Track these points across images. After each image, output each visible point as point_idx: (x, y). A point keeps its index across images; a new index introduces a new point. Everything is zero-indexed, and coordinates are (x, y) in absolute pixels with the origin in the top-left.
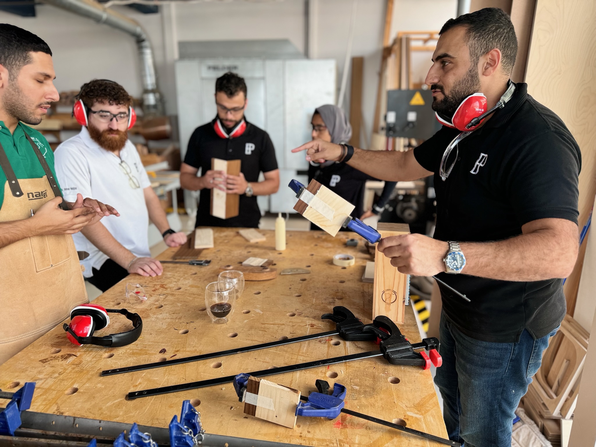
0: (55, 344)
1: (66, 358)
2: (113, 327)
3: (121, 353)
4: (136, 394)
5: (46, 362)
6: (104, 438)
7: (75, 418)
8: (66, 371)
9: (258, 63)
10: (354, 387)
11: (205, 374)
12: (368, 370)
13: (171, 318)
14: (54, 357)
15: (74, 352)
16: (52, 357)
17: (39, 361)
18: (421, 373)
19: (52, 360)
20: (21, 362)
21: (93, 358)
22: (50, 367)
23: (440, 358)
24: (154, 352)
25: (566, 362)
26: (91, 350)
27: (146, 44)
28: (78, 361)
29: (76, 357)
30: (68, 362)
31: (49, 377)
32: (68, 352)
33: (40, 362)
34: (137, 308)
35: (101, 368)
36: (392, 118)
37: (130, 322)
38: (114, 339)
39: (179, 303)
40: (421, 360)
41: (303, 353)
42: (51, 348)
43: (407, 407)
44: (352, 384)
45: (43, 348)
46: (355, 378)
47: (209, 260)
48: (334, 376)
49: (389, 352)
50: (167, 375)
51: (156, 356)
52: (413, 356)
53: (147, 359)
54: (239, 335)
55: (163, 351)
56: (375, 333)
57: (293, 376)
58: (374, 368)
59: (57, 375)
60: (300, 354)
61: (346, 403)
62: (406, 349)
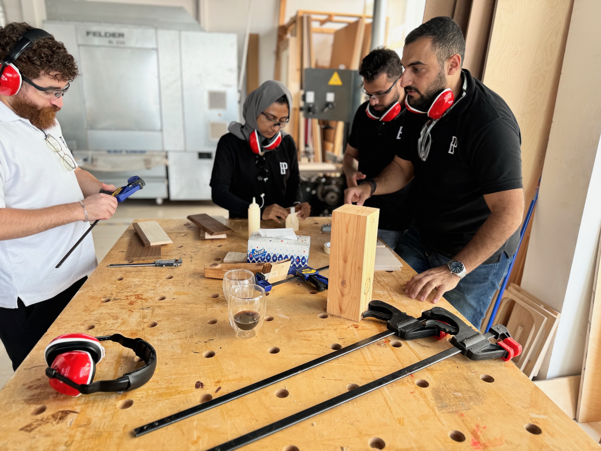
0: (30, 400)
1: (61, 418)
2: (106, 361)
3: (142, 397)
5: (32, 429)
8: (75, 439)
9: (151, 32)
11: (276, 408)
12: (453, 371)
14: (42, 420)
15: (67, 406)
16: (37, 420)
17: (20, 430)
19: (40, 425)
21: (104, 411)
22: (44, 436)
23: (520, 346)
24: (189, 389)
28: (84, 420)
29: (76, 415)
30: (69, 424)
32: (58, 408)
33: (22, 432)
35: (126, 426)
36: (311, 97)
37: (130, 352)
38: (132, 379)
39: (176, 317)
41: (371, 362)
42: (27, 406)
43: (524, 408)
44: (451, 390)
45: (15, 409)
46: (448, 383)
47: (177, 259)
48: (424, 384)
49: (468, 347)
50: (228, 419)
51: (193, 393)
52: (492, 348)
53: (184, 400)
54: (281, 349)
55: (199, 385)
56: (440, 327)
57: (381, 392)
58: (457, 367)
59: (63, 448)
60: (369, 363)
61: (462, 415)
62: (482, 341)
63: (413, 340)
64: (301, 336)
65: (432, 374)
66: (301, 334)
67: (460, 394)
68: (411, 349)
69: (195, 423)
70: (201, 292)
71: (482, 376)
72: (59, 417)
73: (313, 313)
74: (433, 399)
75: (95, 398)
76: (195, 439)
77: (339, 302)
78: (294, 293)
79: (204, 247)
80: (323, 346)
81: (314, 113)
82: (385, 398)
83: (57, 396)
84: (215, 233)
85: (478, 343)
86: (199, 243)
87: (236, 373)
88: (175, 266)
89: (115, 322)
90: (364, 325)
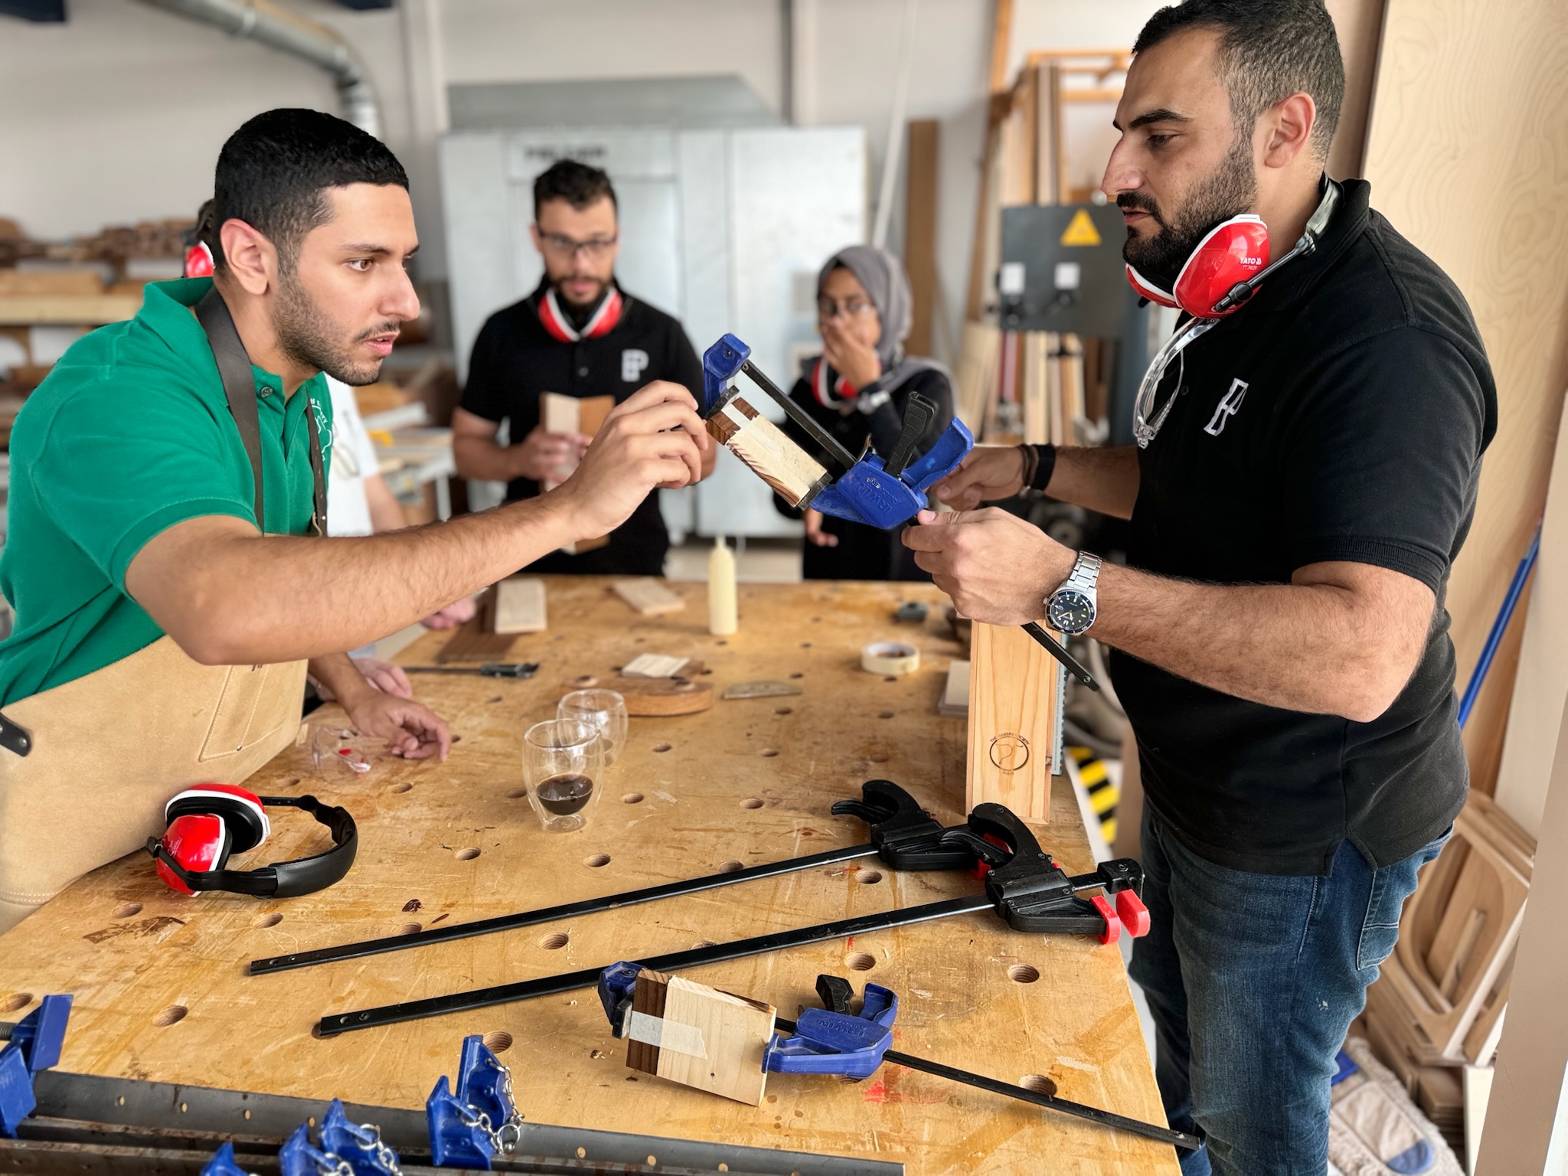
0: (125, 892)
1: (155, 929)
2: (280, 845)
3: (302, 913)
4: (342, 1021)
5: (102, 939)
6: (256, 1140)
7: (177, 1088)
8: (156, 964)
9: (661, 139)
10: (919, 992)
11: (524, 965)
12: (954, 947)
13: (435, 819)
14: (124, 927)
15: (175, 911)
16: (117, 926)
17: (85, 937)
18: (1094, 955)
19: (117, 934)
20: (34, 941)
21: (226, 927)
22: (114, 952)
23: (1144, 913)
24: (390, 910)
25: (1478, 916)
26: (222, 907)
27: (361, 91)
28: (188, 936)
29: (181, 926)
30: (160, 938)
31: (109, 980)
32: (159, 912)
33: (85, 940)
34: (344, 792)
35: (247, 954)
36: (1014, 279)
37: (326, 830)
38: (282, 877)
39: (454, 778)
40: (1094, 918)
41: (782, 905)
42: (115, 902)
43: (1057, 1043)
45: (95, 904)
46: (921, 969)
47: (533, 663)
48: (864, 964)
50: (423, 971)
51: (394, 919)
52: (1071, 909)
53: (370, 926)
54: (616, 859)
55: (412, 906)
56: (975, 849)
57: (756, 966)
58: (971, 941)
59: (130, 974)
60: (775, 907)
61: (897, 1035)
62: (1055, 890)
63: (914, 874)
64: (674, 839)
66: (677, 835)
68: (894, 891)
69: (361, 970)
71: (1017, 968)
72: (152, 926)
76: (344, 994)
78: (730, 752)
80: (705, 863)
81: (1022, 317)
83: (168, 893)
85: (1041, 892)
87: (493, 893)
88: (520, 677)
90: (826, 832)
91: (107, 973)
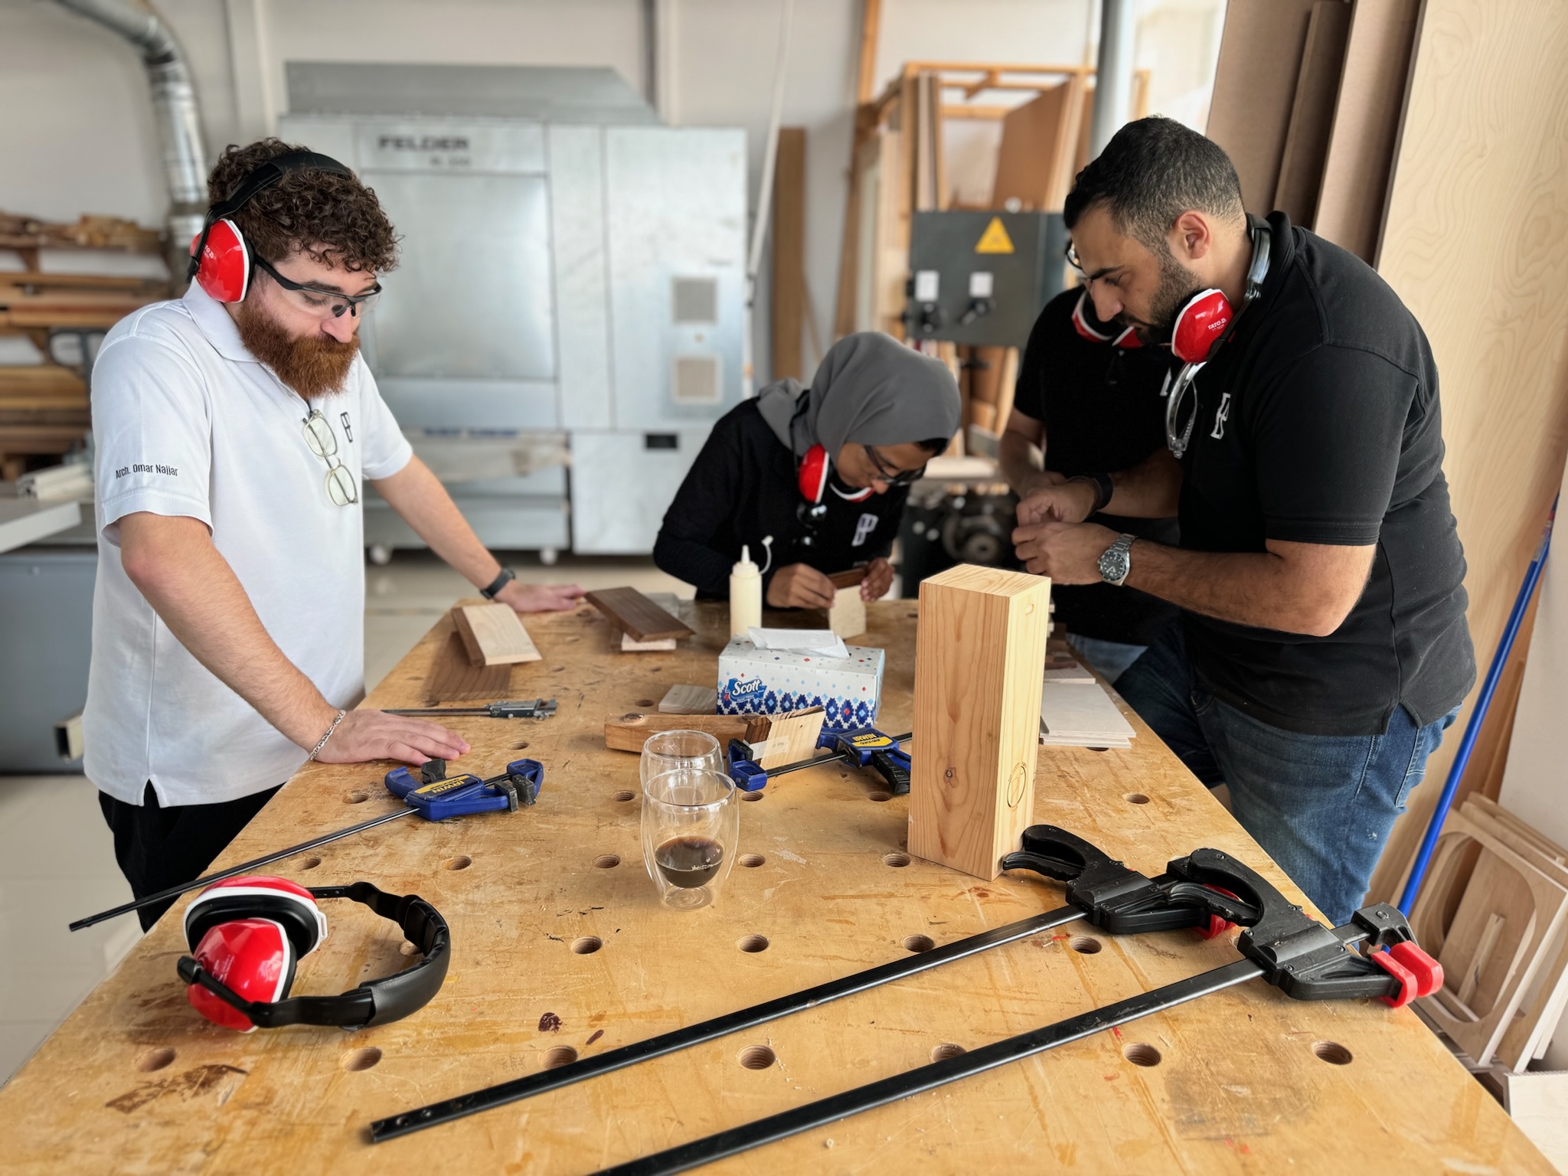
0: (142, 1033)
1: (206, 1084)
2: (333, 948)
3: (405, 1044)
5: (135, 1106)
8: (230, 1137)
9: (531, 132)
11: (737, 1095)
12: (1236, 1026)
13: (521, 901)
14: (161, 1085)
15: (224, 1054)
16: (150, 1085)
17: (109, 1105)
19: (154, 1096)
20: (33, 1117)
21: (309, 1073)
22: (159, 1124)
24: (523, 1030)
25: (1498, 920)
26: (289, 1044)
27: (177, 67)
28: (259, 1091)
29: (242, 1077)
30: (220, 1098)
31: (170, 1169)
32: (203, 1058)
33: (111, 1110)
34: (385, 872)
35: (354, 1112)
36: (928, 287)
37: (391, 929)
38: (379, 999)
39: (519, 846)
40: (1384, 979)
41: (1008, 989)
42: (131, 1048)
43: (1428, 1141)
44: (1220, 1079)
45: (103, 1053)
46: (1216, 1057)
47: (545, 699)
48: (1147, 1057)
49: (1284, 963)
50: (608, 1114)
51: (532, 1042)
52: (1354, 969)
53: (507, 1058)
54: (773, 941)
55: (549, 1022)
56: (1209, 904)
57: (1024, 1072)
58: (1250, 1016)
59: (197, 1157)
60: (1002, 993)
61: (1244, 1149)
62: (1327, 948)
63: (1135, 937)
64: (830, 911)
65: (1174, 1031)
66: (831, 904)
67: (1245, 1091)
68: (1125, 960)
69: (524, 1118)
70: (591, 786)
71: (1316, 1046)
72: (201, 1080)
73: (871, 852)
74: (1167, 1098)
75: (292, 1038)
76: (517, 1158)
77: (939, 826)
78: (829, 797)
79: (616, 672)
80: (884, 939)
81: (936, 327)
82: (1031, 1088)
83: (205, 1029)
84: (646, 636)
85: (1313, 952)
86: (605, 660)
87: (646, 997)
88: (538, 717)
89: (371, 852)
90: (1004, 890)
91: (162, 1158)
